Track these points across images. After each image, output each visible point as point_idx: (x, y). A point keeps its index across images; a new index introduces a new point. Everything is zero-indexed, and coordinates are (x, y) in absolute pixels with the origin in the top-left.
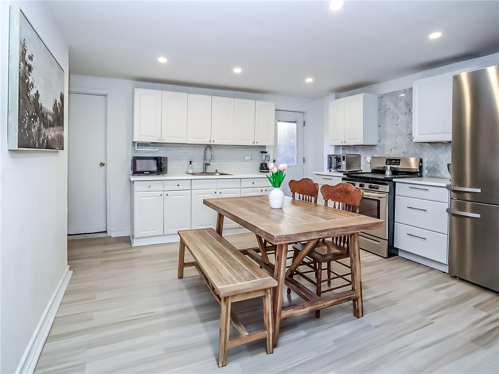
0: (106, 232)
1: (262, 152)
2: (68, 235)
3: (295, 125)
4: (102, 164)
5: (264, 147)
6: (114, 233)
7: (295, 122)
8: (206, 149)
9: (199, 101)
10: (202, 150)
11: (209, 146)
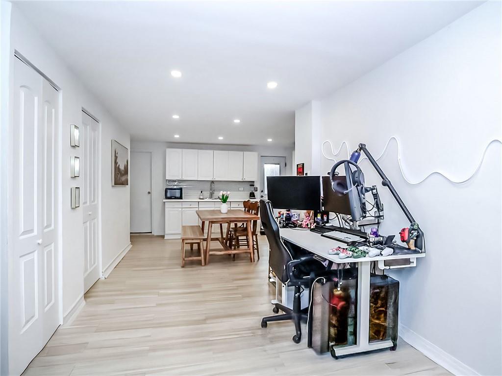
0: (151, 233)
1: (251, 185)
2: (131, 233)
3: (279, 166)
4: (149, 193)
5: (253, 182)
6: (155, 233)
7: (279, 164)
8: (211, 183)
9: (206, 155)
10: (209, 184)
11: (213, 182)
